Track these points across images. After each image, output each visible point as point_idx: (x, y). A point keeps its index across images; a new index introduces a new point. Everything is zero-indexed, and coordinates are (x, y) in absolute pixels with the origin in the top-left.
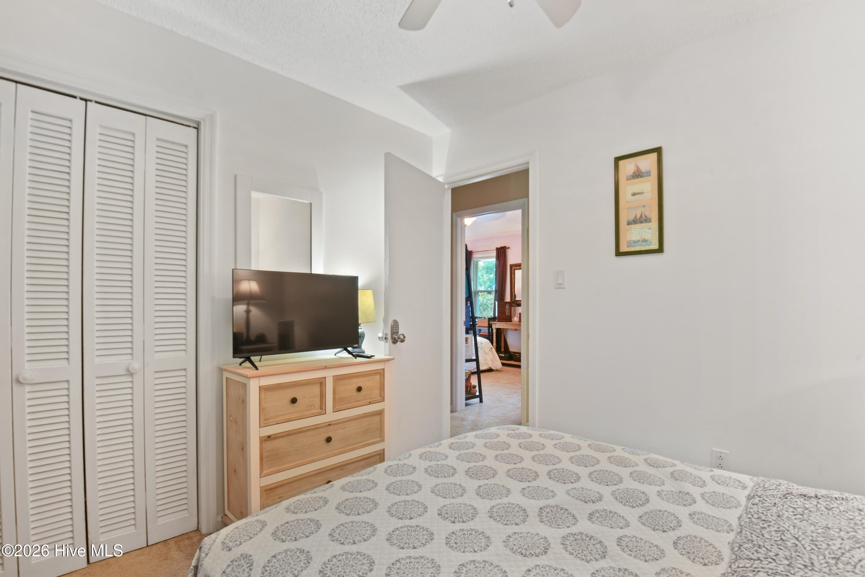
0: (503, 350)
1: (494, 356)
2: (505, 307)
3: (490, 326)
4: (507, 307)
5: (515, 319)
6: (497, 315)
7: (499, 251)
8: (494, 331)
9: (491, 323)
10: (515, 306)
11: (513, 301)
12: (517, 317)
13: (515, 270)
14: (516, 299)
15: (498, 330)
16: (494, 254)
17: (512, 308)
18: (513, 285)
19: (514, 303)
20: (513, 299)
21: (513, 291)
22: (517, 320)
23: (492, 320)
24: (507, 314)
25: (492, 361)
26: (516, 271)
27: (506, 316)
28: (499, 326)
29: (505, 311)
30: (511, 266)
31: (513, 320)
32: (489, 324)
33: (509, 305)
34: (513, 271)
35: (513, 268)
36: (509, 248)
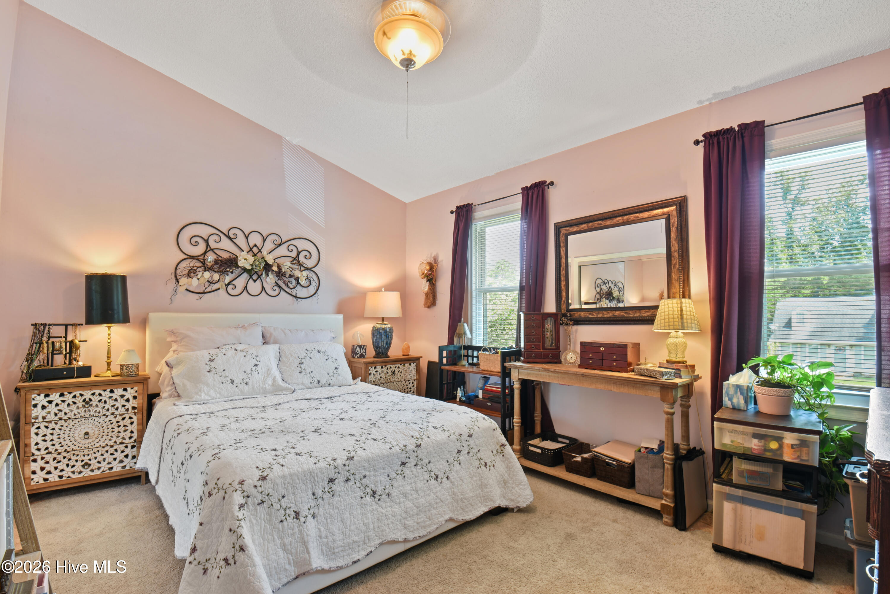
0: (538, 429)
1: (509, 468)
2: (544, 326)
3: (506, 373)
4: (549, 325)
5: (569, 357)
6: (522, 345)
7: (528, 194)
8: (517, 386)
9: (507, 364)
10: (567, 325)
11: (563, 312)
12: (574, 352)
13: (566, 236)
14: (571, 307)
15: (524, 383)
16: (518, 203)
17: (562, 328)
18: (563, 273)
19: (564, 315)
20: (564, 306)
21: (563, 288)
22: (574, 358)
23: (513, 358)
24: (548, 344)
25: (504, 483)
26: (570, 238)
27: (544, 348)
28: (529, 374)
29: (544, 337)
30: (558, 227)
31: (563, 360)
32: (504, 368)
33: (553, 321)
34: (562, 239)
35: (563, 231)
36: (552, 183)
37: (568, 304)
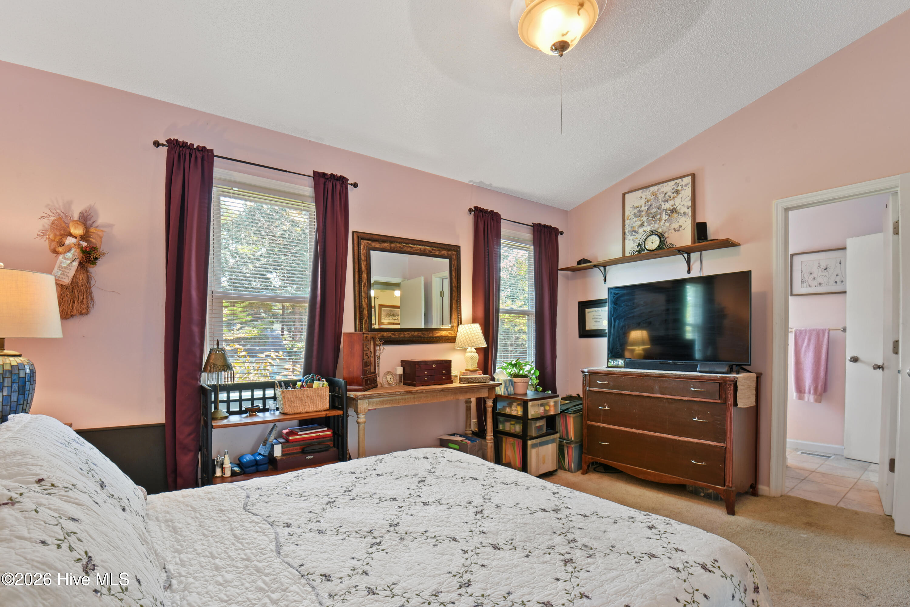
13: (368, 250)
18: (364, 289)
20: (366, 325)
26: (372, 253)
30: (360, 237)
34: (363, 251)
35: (364, 243)
36: (355, 185)
37: (371, 324)
